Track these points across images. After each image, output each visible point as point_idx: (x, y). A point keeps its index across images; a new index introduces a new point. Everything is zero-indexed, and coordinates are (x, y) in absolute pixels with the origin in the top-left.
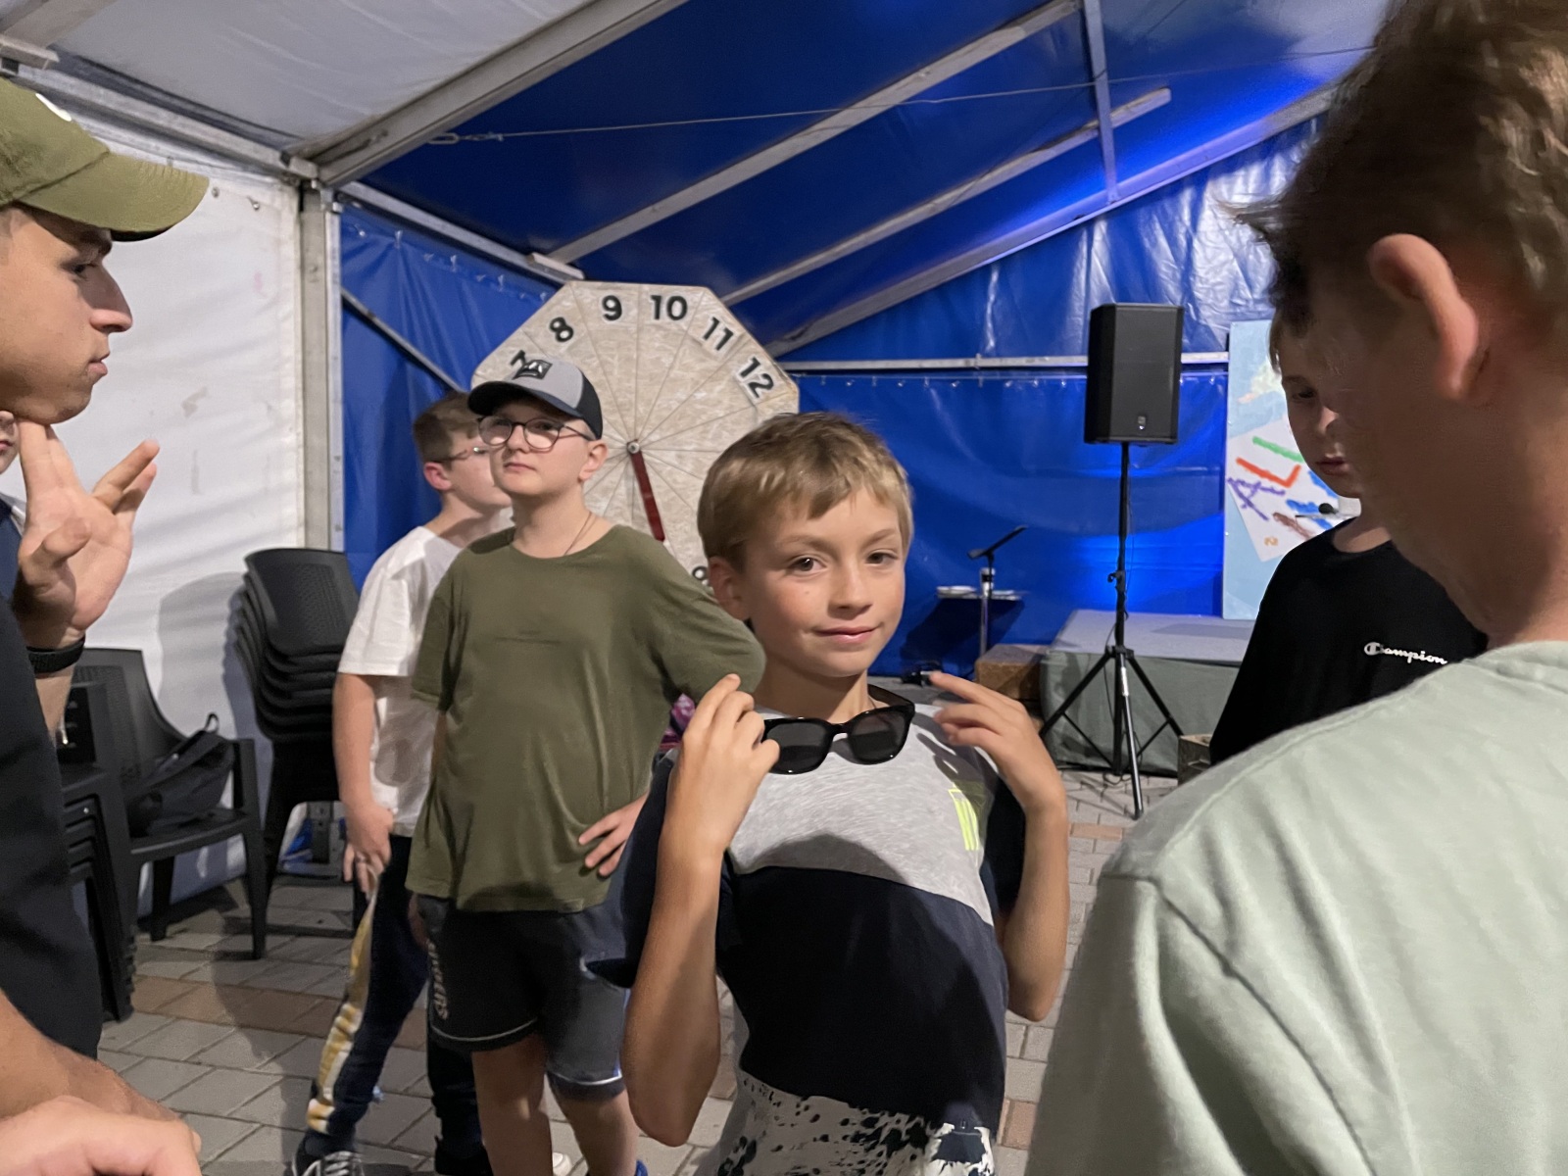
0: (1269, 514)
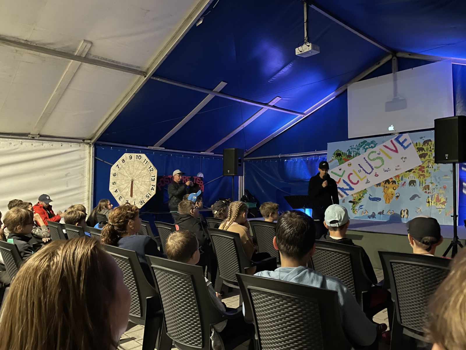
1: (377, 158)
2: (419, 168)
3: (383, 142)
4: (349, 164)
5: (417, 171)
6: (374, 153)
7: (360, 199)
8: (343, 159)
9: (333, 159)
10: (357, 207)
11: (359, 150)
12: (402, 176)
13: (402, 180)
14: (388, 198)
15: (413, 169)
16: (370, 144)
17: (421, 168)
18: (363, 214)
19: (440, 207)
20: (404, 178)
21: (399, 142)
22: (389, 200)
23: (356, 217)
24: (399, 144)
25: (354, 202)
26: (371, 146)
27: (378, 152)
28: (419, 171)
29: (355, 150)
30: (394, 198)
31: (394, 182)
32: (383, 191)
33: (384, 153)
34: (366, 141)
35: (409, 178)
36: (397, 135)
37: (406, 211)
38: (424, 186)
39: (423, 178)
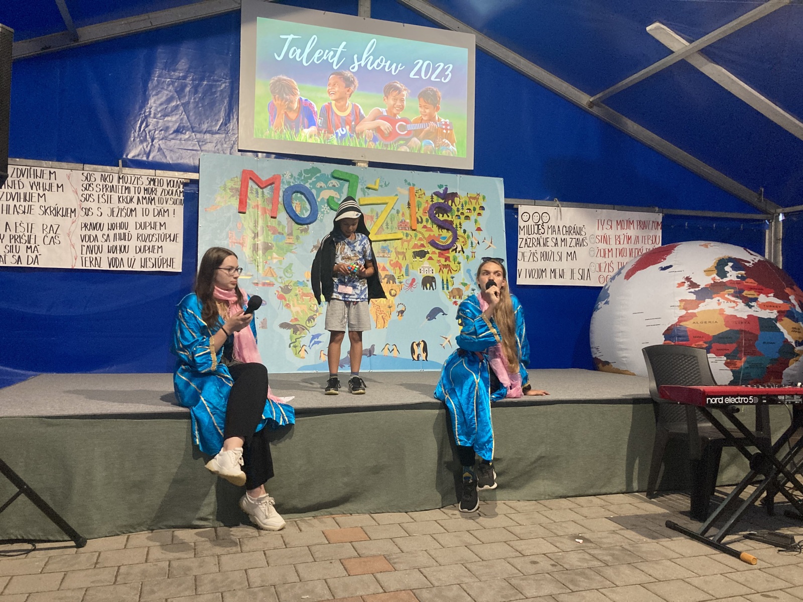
5: (435, 257)
10: (306, 339)
12: (407, 266)
13: (407, 274)
14: (381, 317)
16: (330, 179)
20: (411, 271)
22: (384, 319)
25: (294, 327)
26: (331, 185)
28: (439, 256)
30: (395, 314)
31: (391, 278)
35: (422, 272)
37: (422, 344)
38: (450, 289)
39: (448, 273)
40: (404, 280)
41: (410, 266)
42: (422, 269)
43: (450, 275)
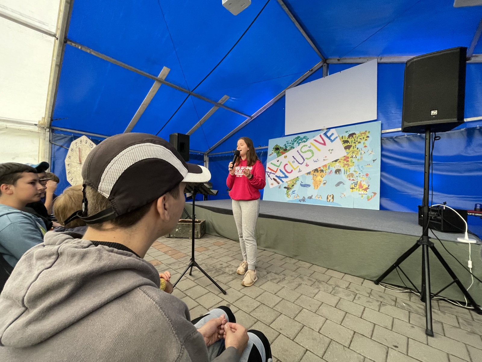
0: (272, 179)
1: (308, 151)
2: (344, 158)
3: (314, 137)
4: (286, 156)
5: (342, 161)
6: (306, 146)
7: (293, 186)
8: (281, 152)
9: (272, 153)
10: (290, 192)
11: (293, 144)
12: (329, 166)
13: (329, 168)
14: (316, 185)
15: (339, 159)
16: (303, 139)
17: (346, 159)
18: (295, 198)
19: (363, 193)
20: (330, 167)
21: (327, 137)
22: (317, 186)
23: (289, 201)
24: (327, 138)
25: (288, 188)
26: (303, 141)
27: (309, 145)
28: (344, 161)
29: (290, 145)
30: (322, 184)
31: (322, 171)
32: (312, 179)
33: (314, 146)
34: (300, 137)
35: (335, 167)
36: (325, 131)
37: (332, 196)
38: (348, 174)
39: (347, 167)
40: (327, 171)
41: (330, 166)
42: (335, 166)
43: (348, 168)
